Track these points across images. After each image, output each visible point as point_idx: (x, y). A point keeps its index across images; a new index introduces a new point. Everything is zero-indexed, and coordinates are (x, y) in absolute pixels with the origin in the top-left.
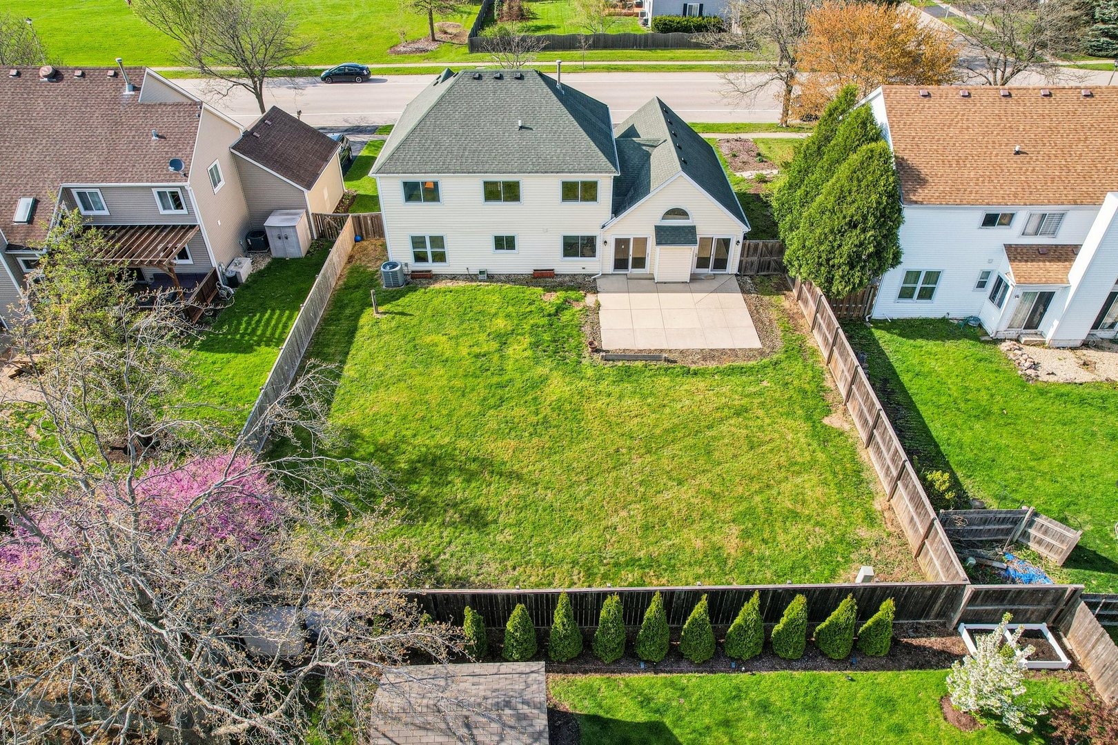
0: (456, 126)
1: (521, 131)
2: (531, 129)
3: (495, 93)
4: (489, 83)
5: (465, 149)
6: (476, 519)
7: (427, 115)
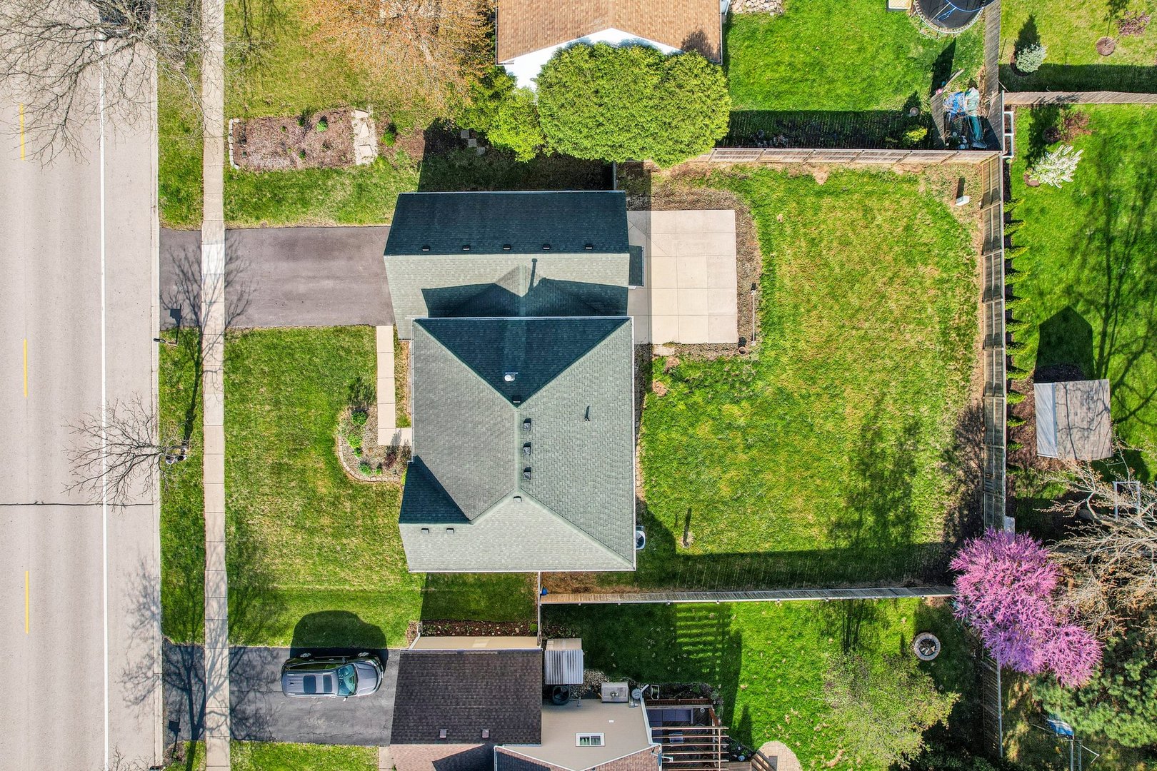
0: (586, 489)
1: (591, 419)
2: (588, 408)
3: (547, 451)
4: (535, 460)
5: (609, 477)
6: (912, 430)
7: (574, 524)
